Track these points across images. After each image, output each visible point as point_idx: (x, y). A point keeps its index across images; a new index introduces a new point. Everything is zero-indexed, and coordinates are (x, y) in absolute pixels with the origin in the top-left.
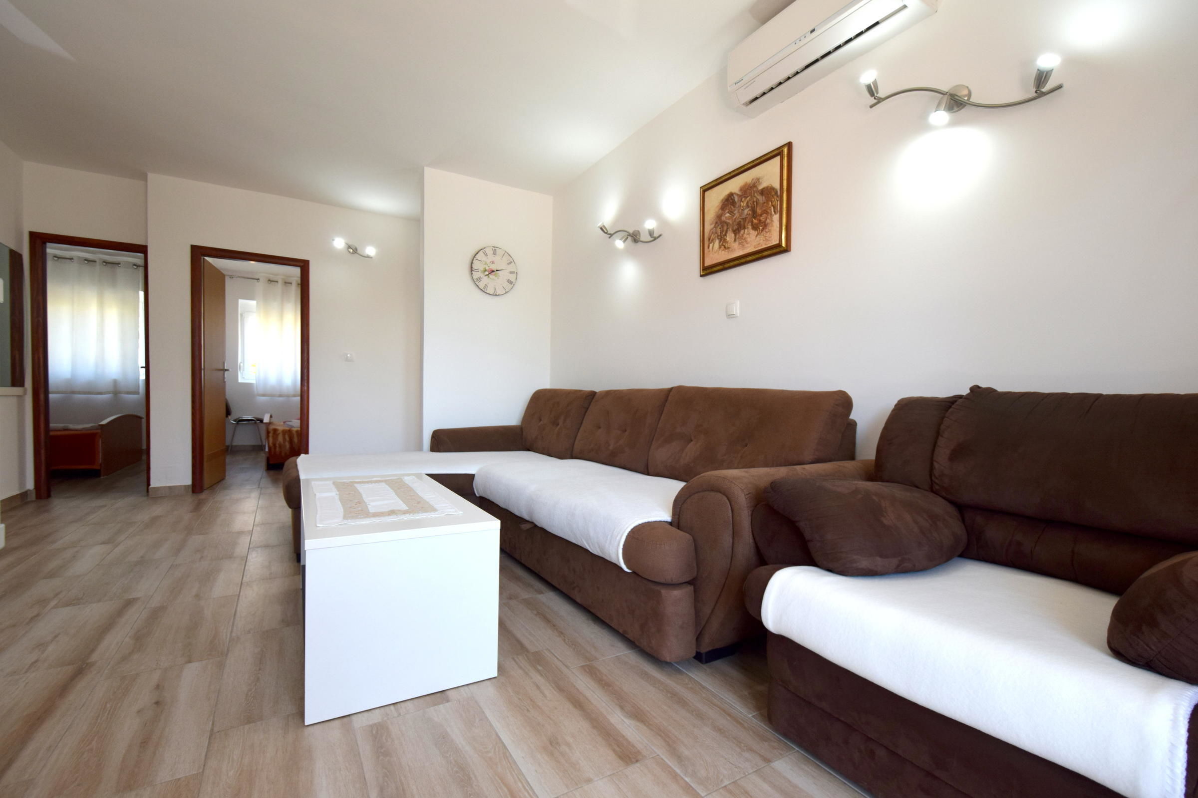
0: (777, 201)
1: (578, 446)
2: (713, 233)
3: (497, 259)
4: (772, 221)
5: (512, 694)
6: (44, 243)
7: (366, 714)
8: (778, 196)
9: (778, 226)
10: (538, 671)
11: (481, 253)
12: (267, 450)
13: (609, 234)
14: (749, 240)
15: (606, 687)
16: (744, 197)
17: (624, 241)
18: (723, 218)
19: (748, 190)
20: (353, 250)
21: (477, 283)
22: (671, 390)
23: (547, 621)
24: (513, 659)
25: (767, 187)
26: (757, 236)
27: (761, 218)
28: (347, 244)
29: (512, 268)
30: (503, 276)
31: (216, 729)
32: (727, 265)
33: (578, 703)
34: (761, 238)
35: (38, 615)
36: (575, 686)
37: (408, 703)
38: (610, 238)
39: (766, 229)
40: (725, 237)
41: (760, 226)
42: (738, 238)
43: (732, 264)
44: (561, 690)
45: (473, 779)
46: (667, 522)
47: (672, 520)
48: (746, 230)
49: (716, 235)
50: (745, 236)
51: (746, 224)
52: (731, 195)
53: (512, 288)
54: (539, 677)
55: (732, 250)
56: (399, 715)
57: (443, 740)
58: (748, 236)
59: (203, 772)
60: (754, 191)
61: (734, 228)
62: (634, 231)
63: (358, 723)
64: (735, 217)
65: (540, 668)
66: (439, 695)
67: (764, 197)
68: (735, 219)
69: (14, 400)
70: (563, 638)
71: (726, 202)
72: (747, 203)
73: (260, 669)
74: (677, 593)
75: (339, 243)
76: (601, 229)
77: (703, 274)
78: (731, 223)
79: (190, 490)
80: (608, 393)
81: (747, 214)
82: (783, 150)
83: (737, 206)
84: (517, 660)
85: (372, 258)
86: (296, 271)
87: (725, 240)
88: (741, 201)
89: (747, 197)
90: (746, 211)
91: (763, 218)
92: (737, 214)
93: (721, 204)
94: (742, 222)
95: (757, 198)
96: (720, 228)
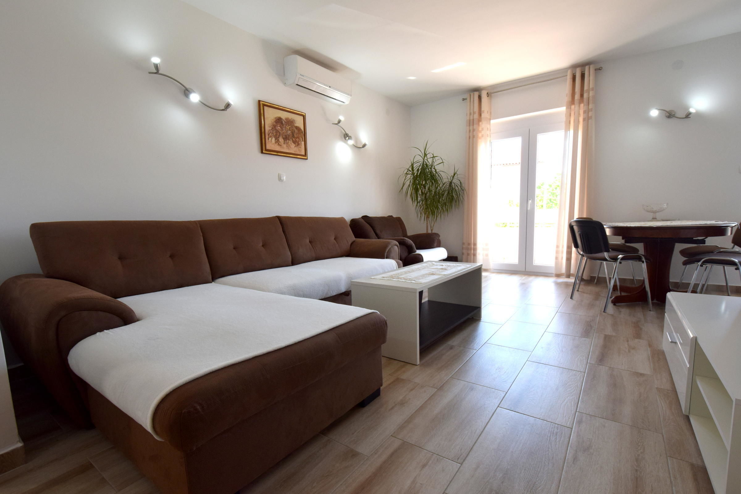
0: (303, 136)
2: (270, 133)
4: (301, 144)
8: (303, 134)
14: (291, 147)
18: (277, 128)
19: (289, 122)
25: (299, 127)
26: (295, 146)
32: (279, 154)
39: (299, 146)
41: (297, 144)
42: (286, 143)
43: (282, 154)
48: (290, 141)
49: (273, 135)
51: (289, 138)
52: (280, 118)
55: (283, 147)
58: (290, 144)
61: (283, 137)
64: (283, 131)
67: (297, 130)
71: (278, 121)
72: (289, 128)
77: (262, 151)
78: (281, 133)
81: (290, 134)
82: (304, 115)
83: (283, 126)
87: (278, 140)
88: (286, 125)
90: (289, 132)
91: (297, 140)
92: (284, 131)
93: (275, 120)
94: (287, 136)
95: (294, 129)
96: (275, 132)
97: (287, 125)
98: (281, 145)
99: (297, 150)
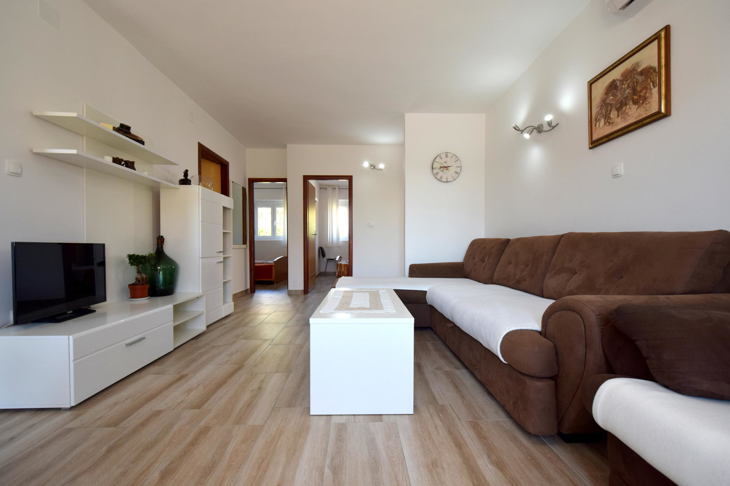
0: (656, 76)
1: (496, 276)
2: (598, 114)
3: (448, 159)
4: (651, 94)
5: (419, 427)
6: (253, 182)
7: (339, 417)
8: (656, 73)
9: (657, 96)
10: (440, 417)
11: (438, 158)
12: (337, 274)
13: (521, 131)
14: (630, 113)
15: (482, 439)
16: (625, 81)
17: (530, 134)
18: (608, 101)
19: (628, 74)
20: (373, 167)
21: (436, 176)
22: (562, 236)
23: (456, 387)
24: (427, 407)
25: (646, 68)
26: (637, 109)
27: (641, 94)
28: (370, 164)
29: (458, 164)
30: (452, 170)
31: (275, 407)
32: (611, 137)
33: (459, 445)
34: (642, 110)
35: (235, 341)
36: (460, 433)
37: (361, 417)
38: (521, 133)
39: (646, 101)
40: (610, 115)
41: (641, 100)
42: (621, 114)
43: (616, 135)
44: (450, 432)
45: (380, 470)
46: (537, 331)
47: (542, 330)
48: (628, 106)
49: (602, 115)
50: (627, 111)
51: (627, 102)
52: (613, 83)
53: (458, 176)
54: (439, 422)
55: (615, 125)
56: (354, 422)
57: (371, 442)
58: (629, 110)
59: (264, 425)
60: (634, 74)
61: (617, 107)
62: (538, 125)
63: (334, 420)
64: (618, 98)
65: (441, 415)
66: (378, 416)
67: (643, 77)
68: (618, 99)
69: (243, 250)
70: (463, 400)
71: (610, 88)
72: (628, 84)
73: (302, 382)
74: (539, 384)
75: (366, 164)
76: (515, 128)
77: (592, 146)
78: (614, 103)
79: (303, 292)
80: (518, 240)
81: (628, 93)
82: (660, 34)
83: (619, 89)
84: (429, 407)
85: (382, 170)
86: (346, 181)
87: (610, 117)
88: (623, 84)
89: (627, 81)
90: (628, 91)
91: (643, 93)
92: (619, 96)
93: (605, 91)
94: (624, 101)
95: (636, 79)
96: (605, 109)
98: (612, 123)
99: (642, 112)
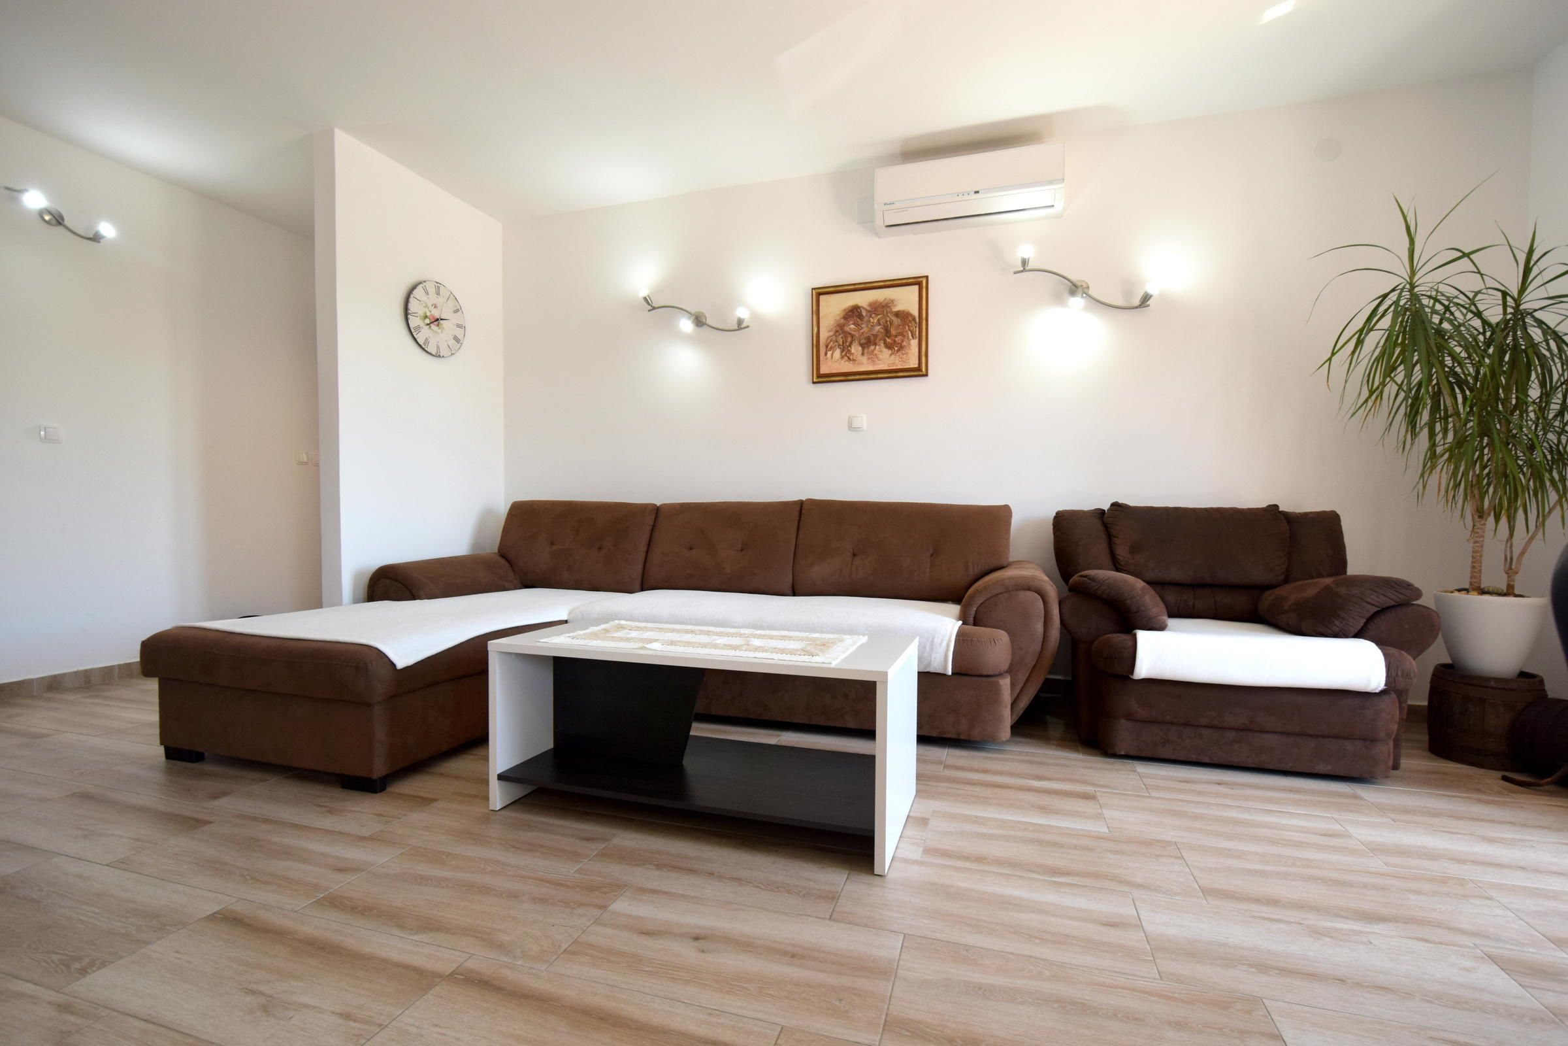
0: (916, 327)
2: (831, 341)
3: (440, 301)
4: (909, 344)
8: (916, 323)
9: (917, 350)
11: (419, 288)
14: (881, 357)
18: (847, 329)
19: (878, 308)
21: (414, 334)
25: (904, 311)
26: (891, 355)
27: (896, 339)
29: (459, 318)
30: (449, 328)
32: (852, 378)
34: (896, 359)
38: (653, 309)
39: (901, 350)
40: (849, 348)
41: (896, 346)
42: (867, 353)
43: (858, 377)
48: (877, 347)
50: (876, 352)
51: (877, 341)
52: (856, 307)
53: (459, 348)
55: (857, 363)
58: (880, 353)
60: (887, 311)
61: (862, 342)
62: (697, 312)
64: (862, 331)
67: (899, 320)
68: (863, 333)
71: (850, 313)
72: (878, 320)
77: (818, 380)
78: (857, 335)
81: (878, 331)
82: (919, 281)
83: (865, 320)
87: (849, 351)
88: (871, 316)
89: (877, 315)
90: (877, 328)
91: (898, 339)
92: (865, 329)
93: (843, 313)
94: (872, 338)
95: (890, 318)
96: (842, 338)
97: (873, 315)
98: (854, 360)
99: (897, 362)
